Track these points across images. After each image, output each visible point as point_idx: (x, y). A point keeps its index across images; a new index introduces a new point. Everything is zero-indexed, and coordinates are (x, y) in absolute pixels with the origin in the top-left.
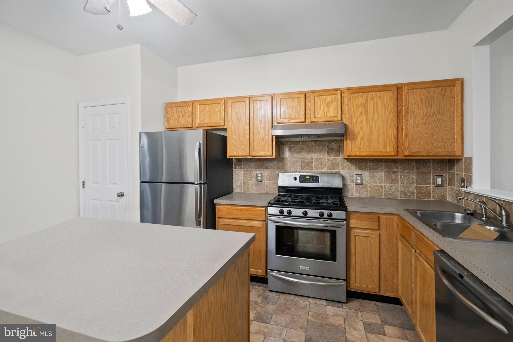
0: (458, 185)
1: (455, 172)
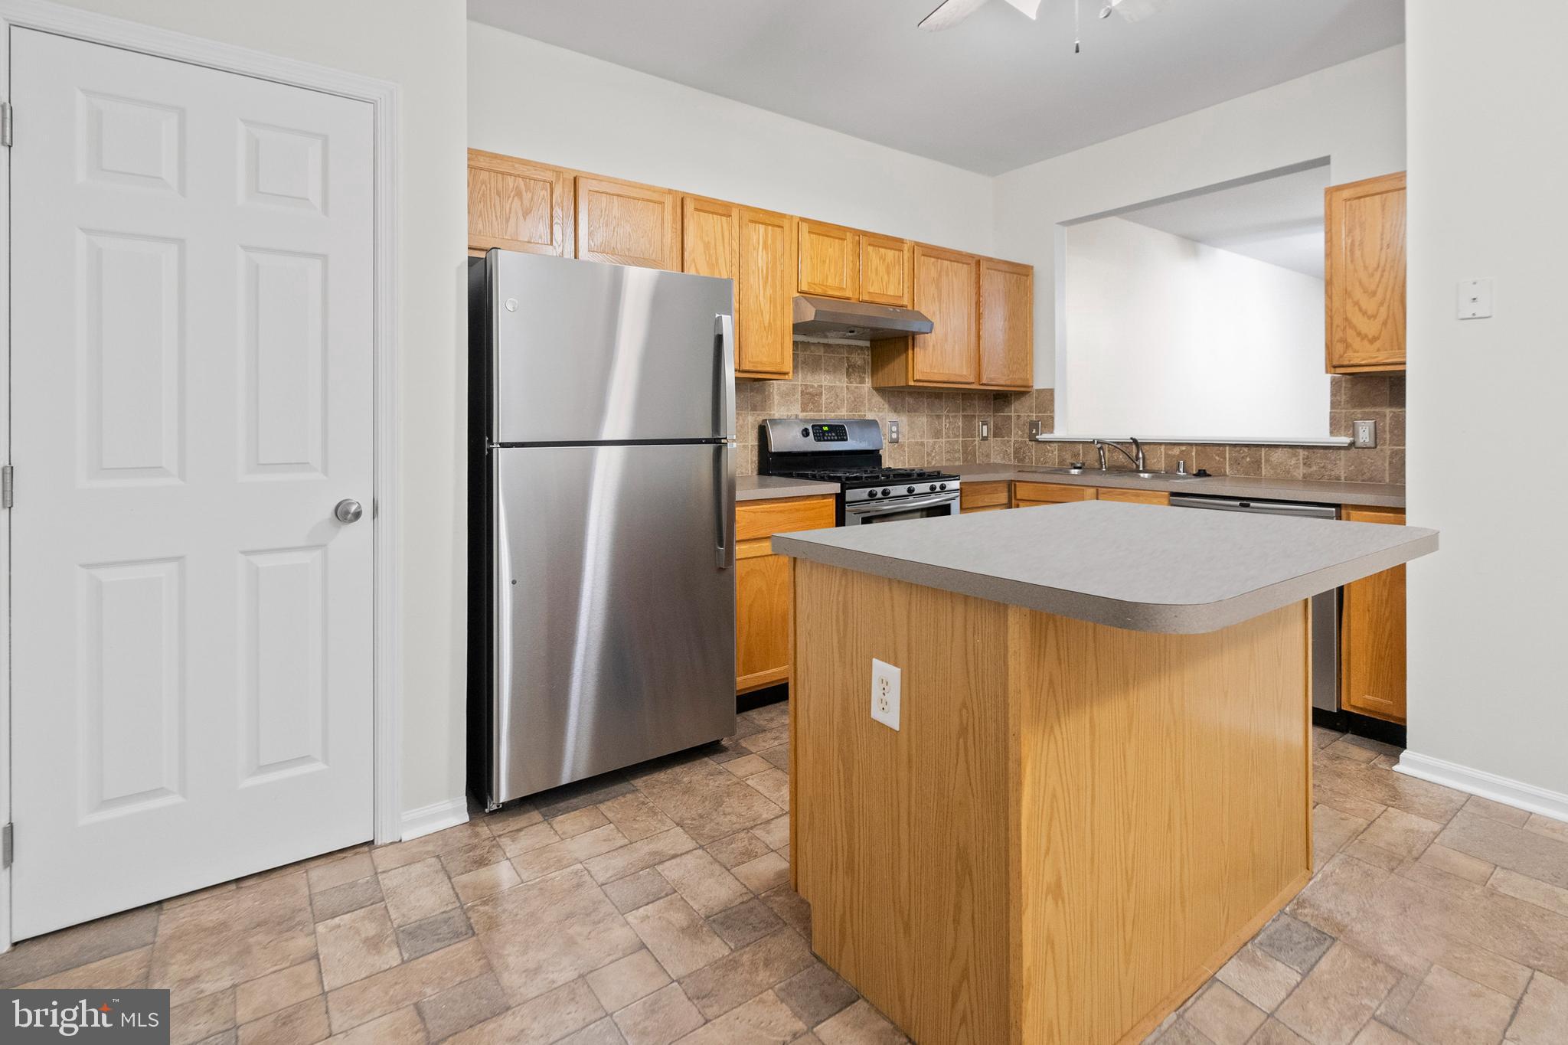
0: (1020, 433)
1: (1013, 414)
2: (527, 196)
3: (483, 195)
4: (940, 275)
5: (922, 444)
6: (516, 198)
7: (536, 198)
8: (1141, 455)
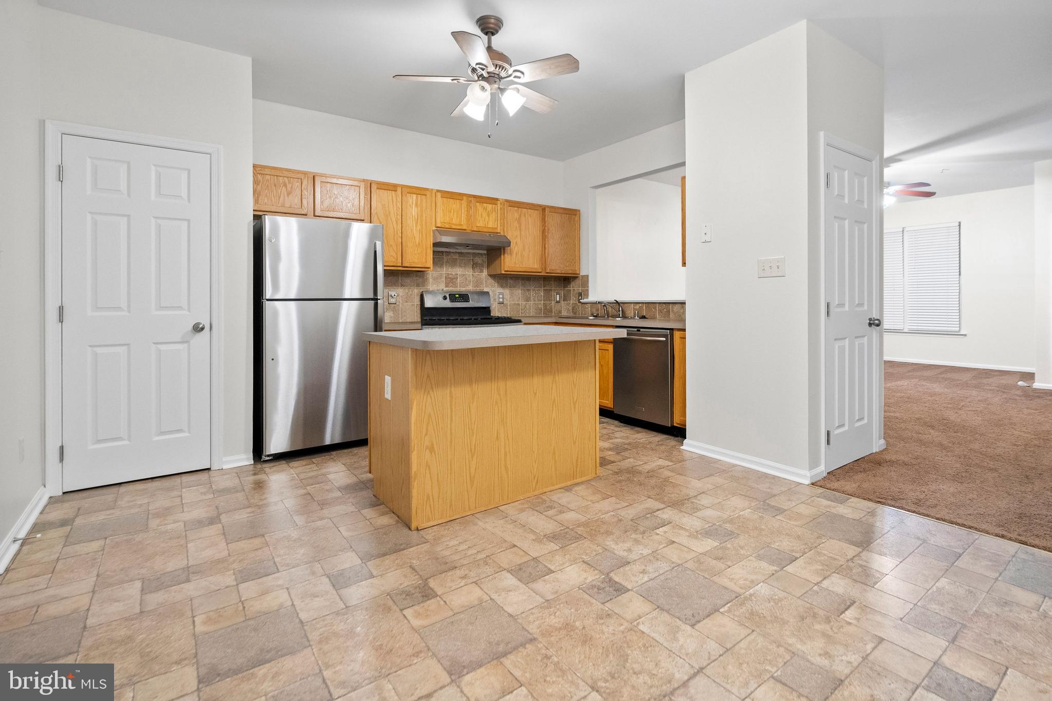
0: (574, 299)
1: (572, 289)
2: (289, 186)
3: (267, 186)
4: (520, 216)
5: (518, 304)
6: (284, 187)
7: (294, 186)
8: (621, 309)
